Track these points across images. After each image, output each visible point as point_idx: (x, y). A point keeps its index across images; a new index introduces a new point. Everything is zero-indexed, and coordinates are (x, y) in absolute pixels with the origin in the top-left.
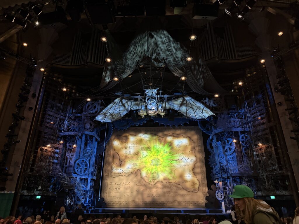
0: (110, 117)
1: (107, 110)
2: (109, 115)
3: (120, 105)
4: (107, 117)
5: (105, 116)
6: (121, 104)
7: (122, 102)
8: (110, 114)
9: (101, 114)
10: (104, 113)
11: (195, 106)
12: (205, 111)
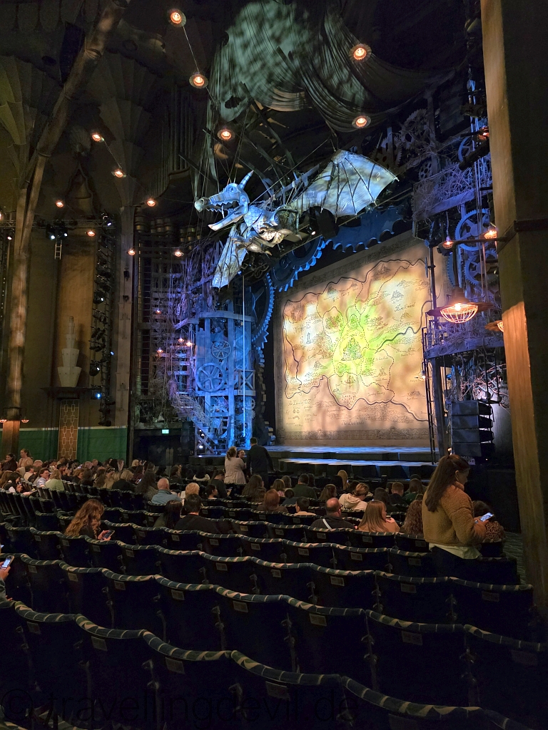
0: (226, 273)
1: (223, 260)
2: (226, 270)
4: (224, 275)
5: (221, 273)
8: (226, 266)
9: (217, 271)
10: (220, 268)
11: (354, 174)
12: (375, 177)
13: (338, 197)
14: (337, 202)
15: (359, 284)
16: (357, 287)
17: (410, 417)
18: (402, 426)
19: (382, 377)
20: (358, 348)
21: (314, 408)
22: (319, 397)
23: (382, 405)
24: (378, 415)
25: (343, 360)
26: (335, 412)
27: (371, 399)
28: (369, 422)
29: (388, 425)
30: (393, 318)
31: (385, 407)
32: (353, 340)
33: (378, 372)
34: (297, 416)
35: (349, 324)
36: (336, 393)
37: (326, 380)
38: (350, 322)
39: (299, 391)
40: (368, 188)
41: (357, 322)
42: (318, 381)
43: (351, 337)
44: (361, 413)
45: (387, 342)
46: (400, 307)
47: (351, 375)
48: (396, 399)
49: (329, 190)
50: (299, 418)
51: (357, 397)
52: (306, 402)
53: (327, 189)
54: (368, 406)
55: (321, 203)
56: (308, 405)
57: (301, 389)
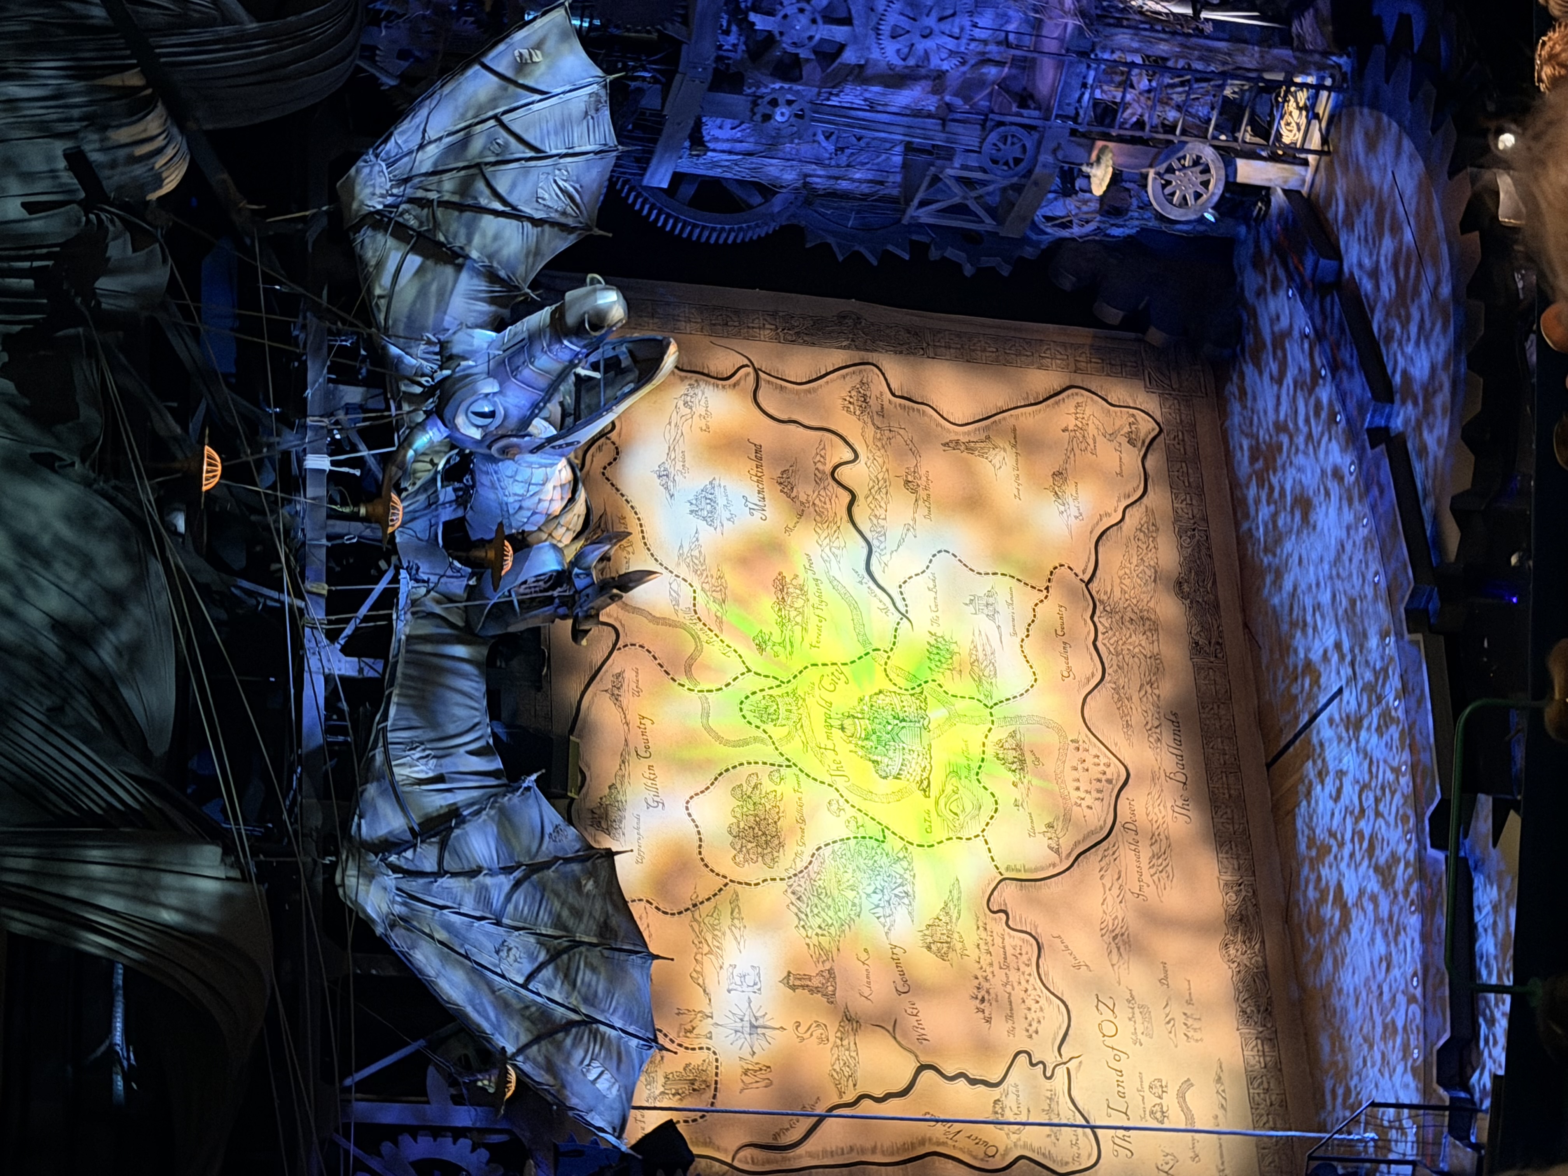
0: (585, 976)
1: (504, 1005)
3: (430, 865)
4: (590, 1000)
6: (422, 858)
8: (547, 973)
9: (550, 1067)
10: (536, 1040)
11: (464, 143)
12: (522, 65)
13: (515, 214)
14: (536, 222)
15: (617, 662)
16: (629, 675)
17: (1135, 517)
18: (1168, 556)
19: (1001, 606)
20: (881, 700)
21: (1135, 977)
22: (1084, 945)
23: (1103, 622)
24: (1137, 644)
25: (924, 788)
26: (1145, 853)
27: (1085, 666)
28: (1167, 688)
29: (1170, 609)
30: (787, 530)
31: (1111, 613)
32: (847, 723)
33: (982, 622)
34: (1181, 1097)
35: (777, 732)
36: (1066, 843)
37: (1009, 894)
38: (769, 727)
39: (1061, 1072)
40: (545, 94)
41: (775, 692)
42: (1014, 940)
43: (837, 733)
44: (1137, 718)
45: (875, 567)
46: (754, 498)
47: (990, 751)
48: (1082, 563)
49: (467, 257)
50: (1188, 1084)
51: (1077, 730)
52: (1109, 1029)
53: (459, 268)
54: (1108, 685)
55: (492, 301)
56: (1123, 1012)
57: (1051, 1058)
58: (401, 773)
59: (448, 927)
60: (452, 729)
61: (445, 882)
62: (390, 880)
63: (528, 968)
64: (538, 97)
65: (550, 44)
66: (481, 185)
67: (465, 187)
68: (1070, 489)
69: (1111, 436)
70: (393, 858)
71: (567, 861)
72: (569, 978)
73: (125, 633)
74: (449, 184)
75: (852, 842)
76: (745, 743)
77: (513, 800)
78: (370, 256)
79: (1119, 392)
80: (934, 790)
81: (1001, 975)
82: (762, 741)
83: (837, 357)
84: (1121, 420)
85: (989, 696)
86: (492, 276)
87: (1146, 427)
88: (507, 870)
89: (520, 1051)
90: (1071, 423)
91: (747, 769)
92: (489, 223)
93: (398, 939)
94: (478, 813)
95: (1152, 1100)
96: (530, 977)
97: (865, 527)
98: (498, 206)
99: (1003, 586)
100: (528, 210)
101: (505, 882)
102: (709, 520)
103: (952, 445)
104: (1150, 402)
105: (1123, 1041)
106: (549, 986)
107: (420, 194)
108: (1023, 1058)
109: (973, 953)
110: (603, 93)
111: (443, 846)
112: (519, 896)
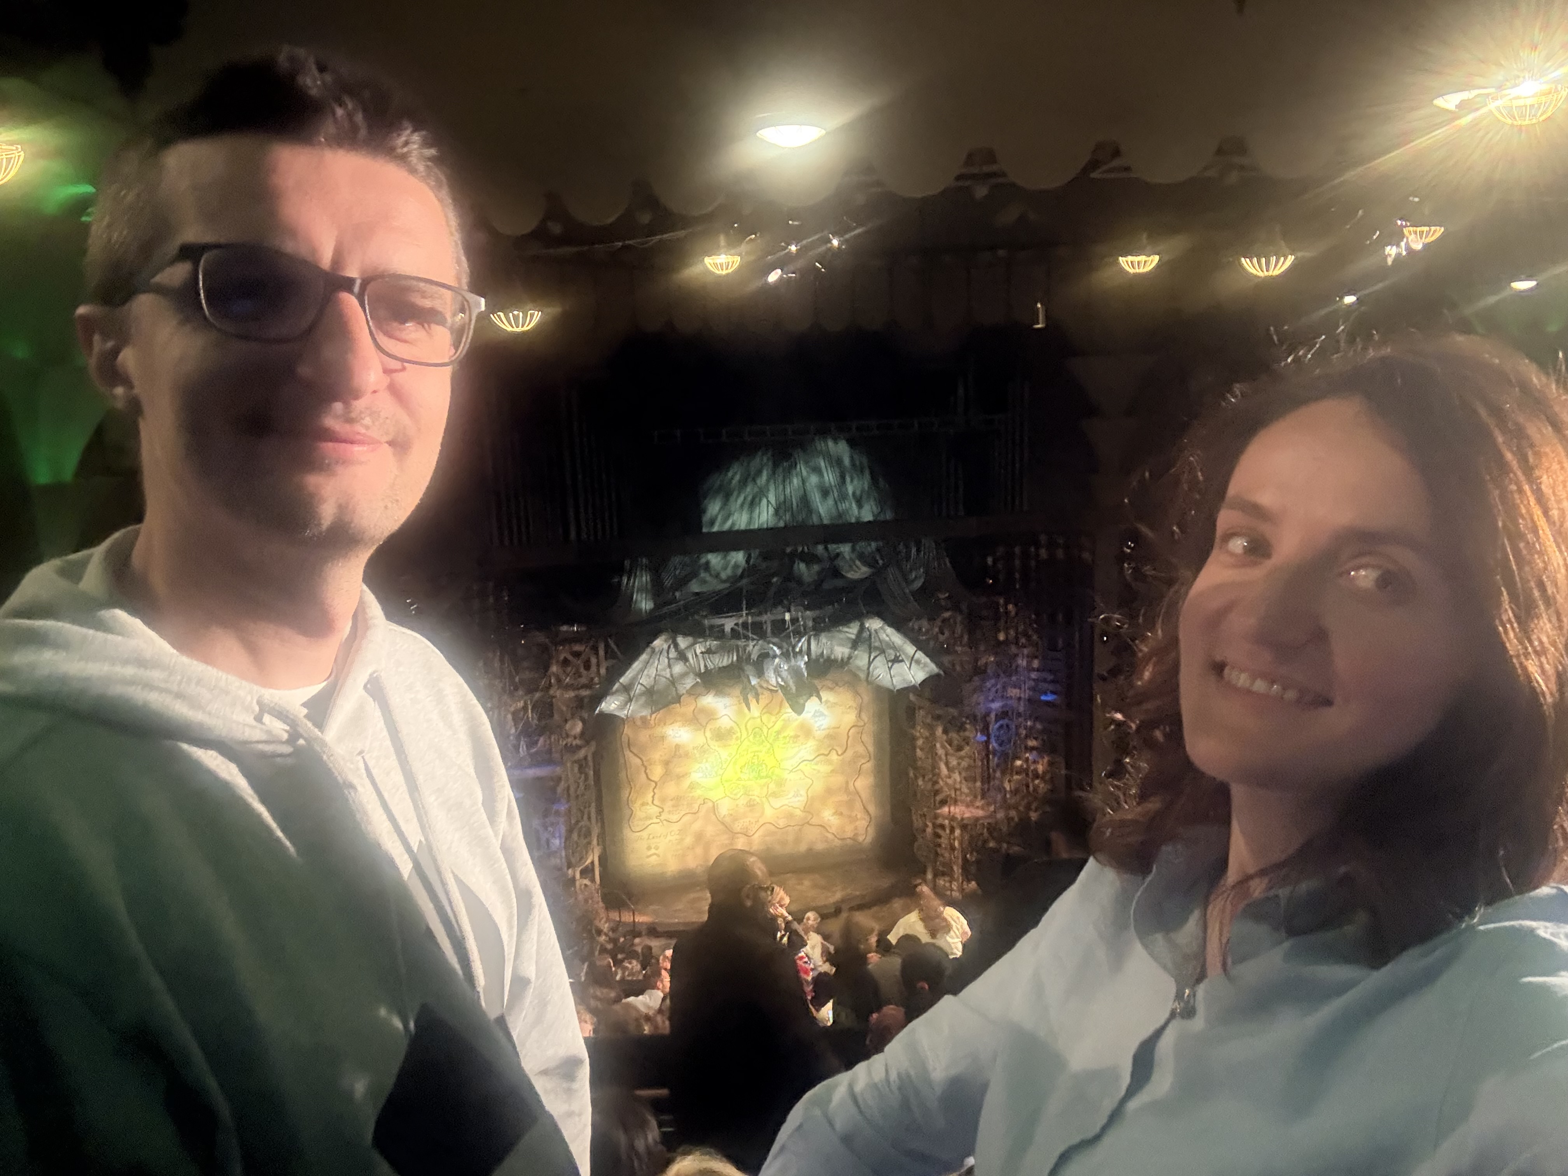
0: (644, 698)
1: (633, 678)
2: (641, 695)
3: (671, 656)
4: (637, 700)
5: (629, 695)
6: (673, 654)
7: (676, 646)
8: (643, 688)
9: (617, 691)
10: (624, 688)
11: (891, 648)
12: (918, 662)
13: (870, 663)
14: (868, 668)
17: (830, 836)
18: (820, 846)
19: (798, 799)
20: (764, 766)
21: (689, 840)
22: (697, 826)
23: (796, 828)
24: (791, 838)
25: (739, 780)
26: (727, 842)
27: (782, 823)
29: (803, 848)
30: (814, 738)
31: (800, 830)
32: (756, 757)
33: (792, 794)
34: (655, 854)
35: (751, 738)
36: (727, 819)
37: (710, 804)
38: (752, 736)
39: (658, 821)
40: (910, 668)
41: (763, 737)
42: (696, 806)
43: (753, 754)
44: (767, 838)
45: (805, 762)
46: (822, 728)
47: (753, 797)
48: (814, 821)
49: (855, 650)
50: (658, 856)
51: (761, 822)
52: (673, 833)
53: (851, 648)
54: (777, 830)
55: (842, 660)
56: (678, 837)
57: (662, 818)
58: (697, 646)
59: (654, 662)
60: (712, 659)
61: (666, 660)
62: (665, 646)
63: (644, 683)
64: (908, 666)
65: (927, 669)
66: (878, 653)
67: (876, 648)
68: (837, 817)
69: (856, 828)
70: (672, 646)
71: (676, 690)
72: (642, 694)
73: (708, 578)
74: (877, 644)
75: (720, 760)
76: (747, 729)
77: (692, 676)
78: (852, 625)
79: (871, 832)
80: (738, 782)
81: (685, 803)
82: (748, 734)
83: (871, 749)
84: (862, 831)
85: (769, 796)
86: (850, 658)
87: (861, 839)
88: (672, 675)
89: (621, 684)
90: (859, 817)
91: (738, 730)
92: (866, 656)
93: (649, 650)
94: (687, 667)
95: (653, 846)
96: (642, 684)
97: (817, 759)
98: (872, 657)
99: (803, 799)
100: (872, 665)
101: (668, 676)
102: (814, 716)
103: (847, 783)
104: (869, 839)
105: (669, 838)
106: (640, 689)
107: (873, 637)
108: (661, 810)
109: (691, 795)
110: (912, 684)
111: (676, 659)
112: (664, 679)
